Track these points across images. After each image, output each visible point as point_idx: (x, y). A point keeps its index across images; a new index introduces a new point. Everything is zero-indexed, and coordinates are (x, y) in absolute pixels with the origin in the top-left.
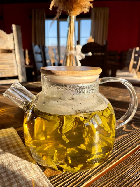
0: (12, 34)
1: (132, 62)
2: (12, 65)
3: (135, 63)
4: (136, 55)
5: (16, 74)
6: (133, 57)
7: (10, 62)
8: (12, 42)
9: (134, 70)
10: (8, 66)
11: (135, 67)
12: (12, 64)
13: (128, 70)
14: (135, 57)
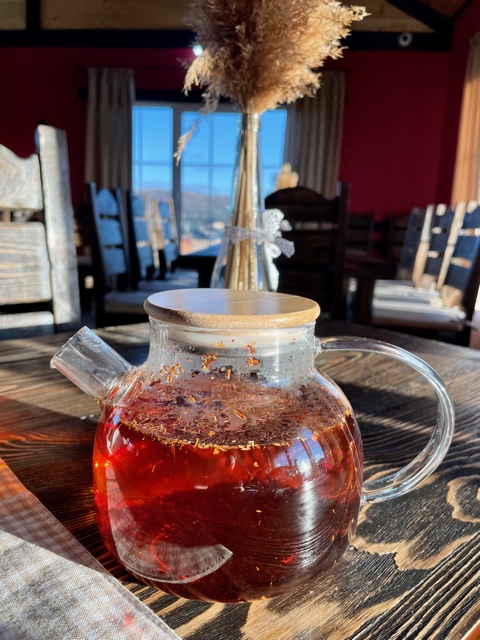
0: (35, 158)
1: (423, 253)
2: (31, 264)
3: (434, 254)
4: (437, 230)
5: (45, 296)
6: (425, 236)
7: (28, 253)
8: (36, 186)
9: (428, 279)
10: (19, 266)
11: (432, 268)
12: (35, 258)
13: (408, 280)
14: (433, 237)
